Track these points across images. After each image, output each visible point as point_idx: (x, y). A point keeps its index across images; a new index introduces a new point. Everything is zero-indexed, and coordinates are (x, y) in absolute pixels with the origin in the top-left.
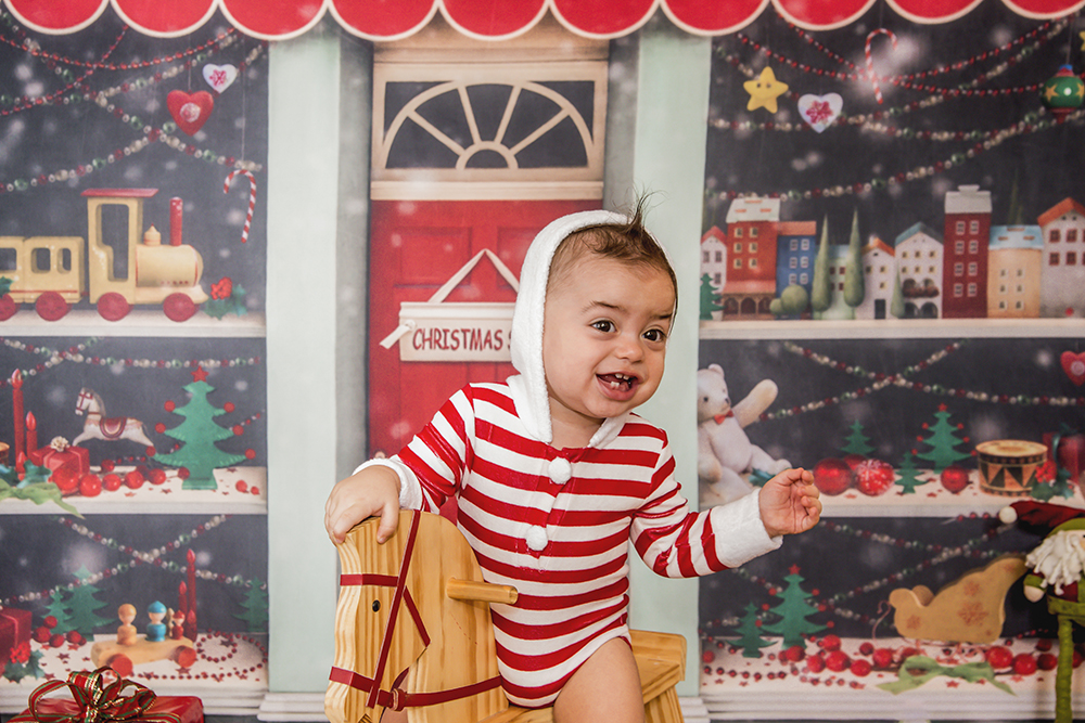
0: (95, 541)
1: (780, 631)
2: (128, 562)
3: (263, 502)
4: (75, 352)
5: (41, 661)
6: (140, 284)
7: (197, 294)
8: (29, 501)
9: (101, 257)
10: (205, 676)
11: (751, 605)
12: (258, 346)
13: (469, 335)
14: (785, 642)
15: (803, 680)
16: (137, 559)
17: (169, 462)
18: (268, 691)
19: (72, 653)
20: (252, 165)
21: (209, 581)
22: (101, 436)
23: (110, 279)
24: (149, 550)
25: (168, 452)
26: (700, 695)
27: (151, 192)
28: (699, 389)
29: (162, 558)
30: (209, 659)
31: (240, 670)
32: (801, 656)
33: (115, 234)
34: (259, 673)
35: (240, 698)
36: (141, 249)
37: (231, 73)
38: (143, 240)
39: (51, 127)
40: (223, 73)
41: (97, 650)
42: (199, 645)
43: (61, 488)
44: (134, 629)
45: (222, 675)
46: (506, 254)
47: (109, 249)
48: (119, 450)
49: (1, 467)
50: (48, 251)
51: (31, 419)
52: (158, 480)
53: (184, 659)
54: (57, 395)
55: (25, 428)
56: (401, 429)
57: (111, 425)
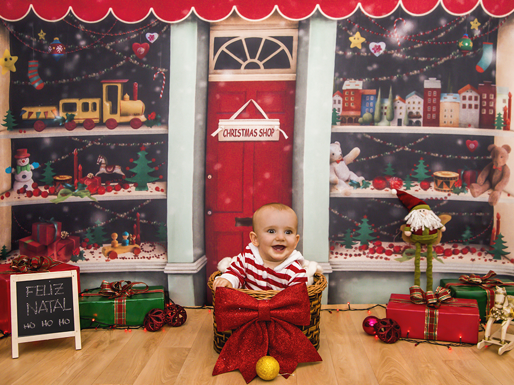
0: (102, 211)
1: (359, 239)
2: (115, 217)
3: (165, 194)
4: (97, 141)
5: (84, 254)
6: (122, 115)
7: (143, 118)
8: (79, 197)
9: (107, 105)
10: (144, 258)
11: (349, 229)
12: (165, 137)
13: (244, 131)
14: (361, 243)
15: (367, 257)
16: (117, 216)
17: (131, 181)
18: (167, 262)
19: (95, 251)
20: (164, 70)
21: (145, 224)
22: (105, 172)
23: (110, 114)
24: (122, 213)
25: (130, 177)
26: (329, 262)
27: (126, 81)
28: (331, 150)
29: (127, 216)
30: (145, 252)
31: (157, 255)
32: (367, 248)
33: (113, 98)
34: (164, 256)
35: (157, 265)
36: (122, 102)
37: (156, 36)
38: (123, 99)
39: (89, 57)
40: (153, 36)
41: (104, 250)
42: (141, 246)
43: (90, 192)
44: (117, 242)
45: (150, 257)
46: (259, 101)
47: (111, 102)
48: (112, 177)
49: (68, 185)
50: (88, 103)
51: (80, 167)
52: (126, 187)
53: (136, 252)
54: (90, 158)
55: (78, 171)
56: (218, 167)
57: (110, 168)
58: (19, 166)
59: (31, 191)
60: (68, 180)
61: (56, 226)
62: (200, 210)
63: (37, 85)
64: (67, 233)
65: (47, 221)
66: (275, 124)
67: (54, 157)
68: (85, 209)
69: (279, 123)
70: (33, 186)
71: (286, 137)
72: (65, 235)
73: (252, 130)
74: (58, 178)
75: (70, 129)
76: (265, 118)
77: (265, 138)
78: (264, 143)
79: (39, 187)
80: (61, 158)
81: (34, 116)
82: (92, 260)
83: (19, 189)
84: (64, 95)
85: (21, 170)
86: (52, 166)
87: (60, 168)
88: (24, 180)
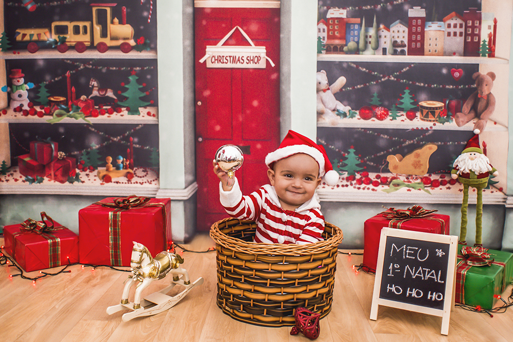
0: (97, 134)
1: (346, 169)
2: (109, 141)
3: (157, 120)
4: (89, 64)
5: (80, 176)
6: (113, 39)
7: (132, 43)
8: (73, 118)
9: (98, 29)
10: (137, 183)
11: (336, 159)
12: (154, 62)
13: (232, 58)
14: (348, 174)
15: (355, 187)
16: (112, 140)
17: (123, 105)
18: (159, 188)
19: (90, 174)
21: (137, 148)
22: (98, 95)
23: (101, 37)
24: (116, 137)
25: (122, 101)
27: (115, 5)
28: (317, 79)
29: (121, 140)
30: (138, 177)
31: (149, 181)
32: (354, 179)
33: (102, 21)
34: (156, 182)
35: (149, 191)
36: (112, 26)
38: (112, 22)
41: (99, 173)
42: (135, 171)
43: (84, 114)
44: (112, 166)
45: (143, 183)
46: (245, 29)
47: (101, 26)
48: (104, 100)
49: (63, 106)
50: (79, 26)
51: (73, 89)
52: (119, 111)
53: (129, 176)
54: (83, 80)
55: (71, 92)
56: (207, 93)
57: (102, 91)
58: (15, 85)
59: (26, 110)
60: (62, 101)
61: (53, 146)
62: (191, 136)
63: (29, 6)
64: (64, 154)
65: (44, 140)
66: (261, 51)
67: (48, 78)
68: (78, 134)
69: (265, 51)
70: (29, 105)
71: (273, 65)
72: (61, 155)
73: (239, 57)
74: (52, 99)
75: (62, 51)
76: (251, 45)
77: (252, 66)
78: (251, 71)
79: (35, 107)
80: (54, 79)
81: (27, 38)
82: (87, 183)
83: (16, 107)
84: (56, 17)
85: (17, 89)
86: (46, 86)
87: (54, 89)
88: (19, 99)
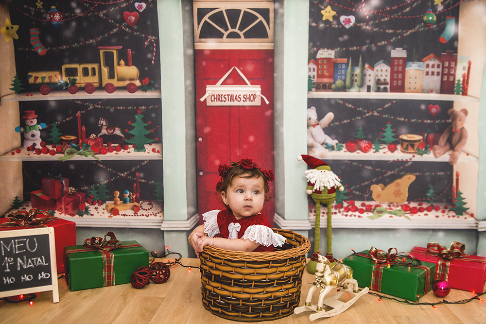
0: (105, 170)
2: (117, 176)
3: (161, 156)
4: (98, 104)
5: (89, 210)
6: (120, 80)
7: (138, 83)
8: (83, 156)
9: (105, 70)
10: (143, 215)
12: (158, 101)
13: (230, 97)
14: (336, 202)
15: (342, 215)
16: (119, 175)
17: (130, 142)
18: (164, 220)
19: (99, 207)
20: (154, 37)
21: (143, 183)
22: (107, 133)
23: (109, 78)
24: (123, 173)
25: (129, 139)
26: (308, 220)
27: (121, 47)
28: (308, 115)
29: (128, 175)
30: (144, 209)
31: (154, 213)
32: (342, 207)
33: (110, 63)
34: (161, 214)
35: (153, 222)
36: (118, 67)
37: (144, 5)
38: (119, 64)
39: (85, 24)
40: (142, 5)
41: (107, 206)
42: (141, 205)
43: (94, 152)
44: (119, 199)
45: (148, 215)
46: (242, 68)
47: (108, 67)
48: (113, 138)
49: (74, 144)
50: (88, 68)
51: (84, 128)
52: (126, 149)
53: (136, 210)
54: (92, 120)
55: (82, 131)
56: (207, 130)
57: (111, 130)
58: (28, 126)
59: (39, 149)
60: (73, 140)
61: (64, 182)
62: (192, 171)
63: (40, 51)
64: (74, 189)
65: (56, 177)
66: (257, 90)
67: (59, 118)
68: (90, 168)
69: (260, 89)
70: (41, 144)
71: (267, 102)
72: (72, 190)
73: (236, 96)
74: (63, 138)
75: (73, 93)
76: (247, 84)
77: (248, 103)
78: (248, 108)
79: (47, 146)
80: (66, 119)
81: (39, 81)
82: (96, 215)
83: (29, 146)
84: (66, 60)
85: (30, 130)
86: (58, 126)
87: (67, 129)
88: (32, 138)
